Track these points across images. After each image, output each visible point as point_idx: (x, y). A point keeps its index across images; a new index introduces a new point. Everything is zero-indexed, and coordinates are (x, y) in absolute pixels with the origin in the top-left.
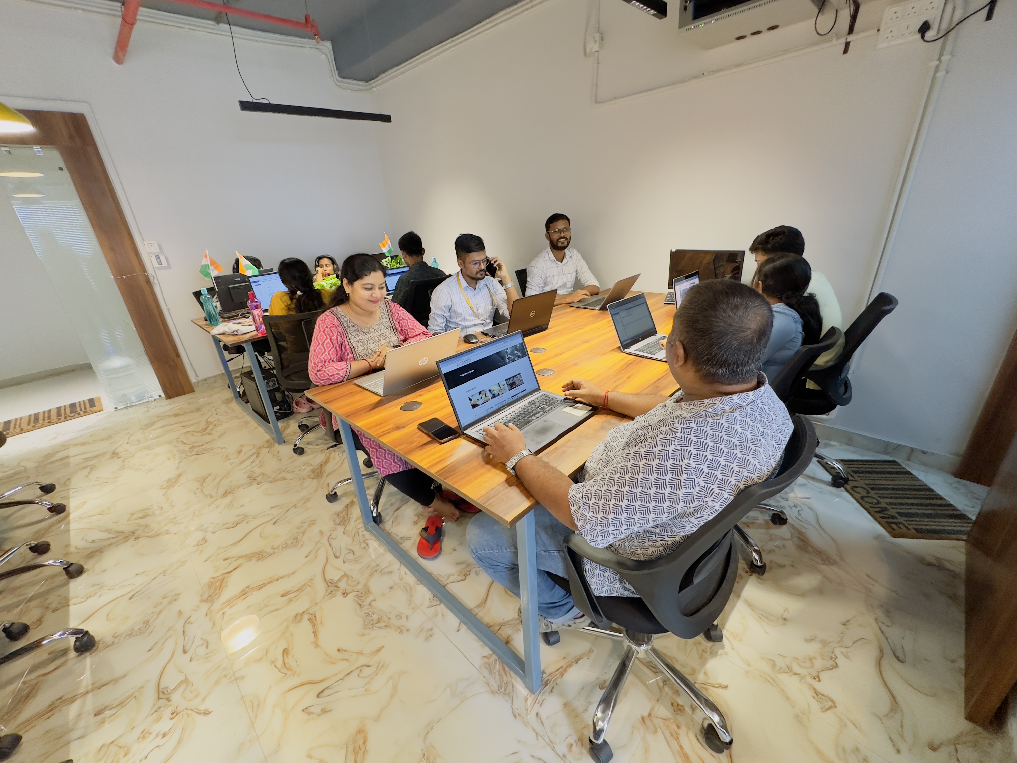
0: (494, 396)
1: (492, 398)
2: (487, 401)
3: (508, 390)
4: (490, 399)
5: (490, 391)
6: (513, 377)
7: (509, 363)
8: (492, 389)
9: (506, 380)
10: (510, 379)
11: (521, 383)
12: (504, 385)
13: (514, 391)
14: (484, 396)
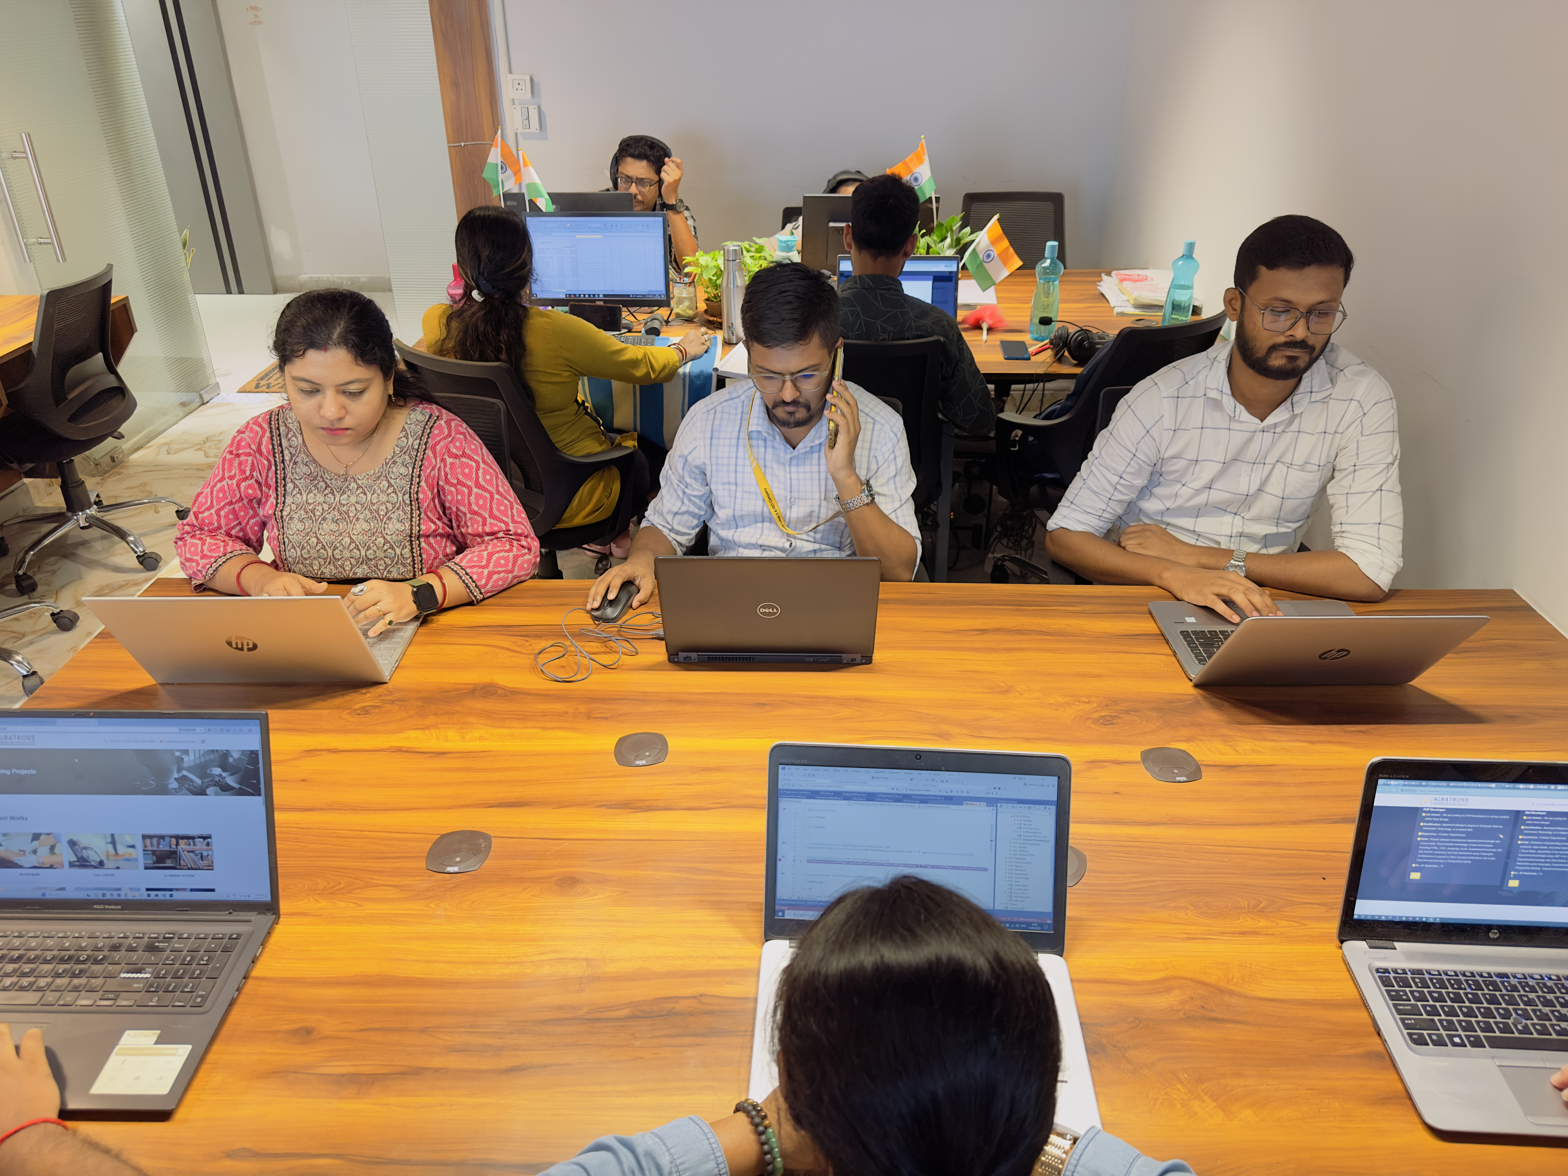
0: (82, 863)
1: (72, 865)
2: (51, 867)
3: (142, 866)
4: (66, 865)
5: (72, 844)
6: (178, 838)
7: (176, 792)
8: (84, 840)
9: (144, 837)
10: (162, 837)
11: (201, 863)
12: (133, 847)
13: (161, 878)
14: (44, 851)
